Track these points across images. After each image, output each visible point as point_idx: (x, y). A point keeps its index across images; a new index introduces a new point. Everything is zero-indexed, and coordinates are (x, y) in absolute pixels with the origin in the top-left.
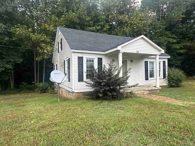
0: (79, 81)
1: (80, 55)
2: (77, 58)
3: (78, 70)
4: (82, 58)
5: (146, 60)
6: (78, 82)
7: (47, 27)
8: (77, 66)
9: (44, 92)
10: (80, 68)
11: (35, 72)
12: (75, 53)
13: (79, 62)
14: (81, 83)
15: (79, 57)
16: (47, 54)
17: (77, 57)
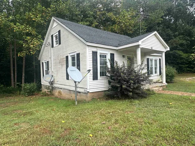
0: (94, 79)
1: (95, 50)
2: (92, 53)
3: (92, 67)
4: (96, 53)
5: (148, 57)
6: (92, 81)
7: (32, 17)
8: (92, 61)
9: (32, 95)
10: (95, 64)
11: (12, 72)
12: (90, 47)
13: (93, 57)
14: (95, 81)
15: (93, 52)
16: (32, 49)
17: (92, 51)
